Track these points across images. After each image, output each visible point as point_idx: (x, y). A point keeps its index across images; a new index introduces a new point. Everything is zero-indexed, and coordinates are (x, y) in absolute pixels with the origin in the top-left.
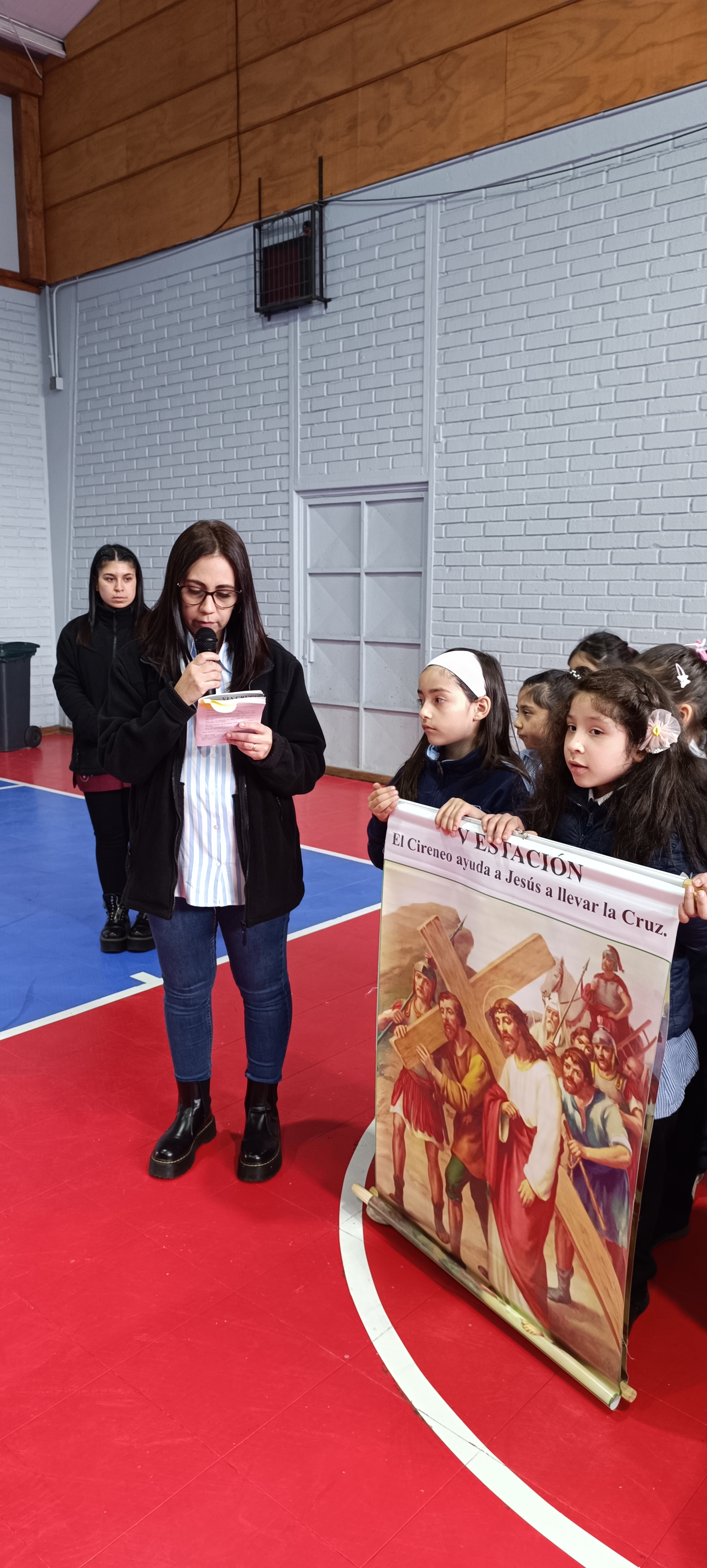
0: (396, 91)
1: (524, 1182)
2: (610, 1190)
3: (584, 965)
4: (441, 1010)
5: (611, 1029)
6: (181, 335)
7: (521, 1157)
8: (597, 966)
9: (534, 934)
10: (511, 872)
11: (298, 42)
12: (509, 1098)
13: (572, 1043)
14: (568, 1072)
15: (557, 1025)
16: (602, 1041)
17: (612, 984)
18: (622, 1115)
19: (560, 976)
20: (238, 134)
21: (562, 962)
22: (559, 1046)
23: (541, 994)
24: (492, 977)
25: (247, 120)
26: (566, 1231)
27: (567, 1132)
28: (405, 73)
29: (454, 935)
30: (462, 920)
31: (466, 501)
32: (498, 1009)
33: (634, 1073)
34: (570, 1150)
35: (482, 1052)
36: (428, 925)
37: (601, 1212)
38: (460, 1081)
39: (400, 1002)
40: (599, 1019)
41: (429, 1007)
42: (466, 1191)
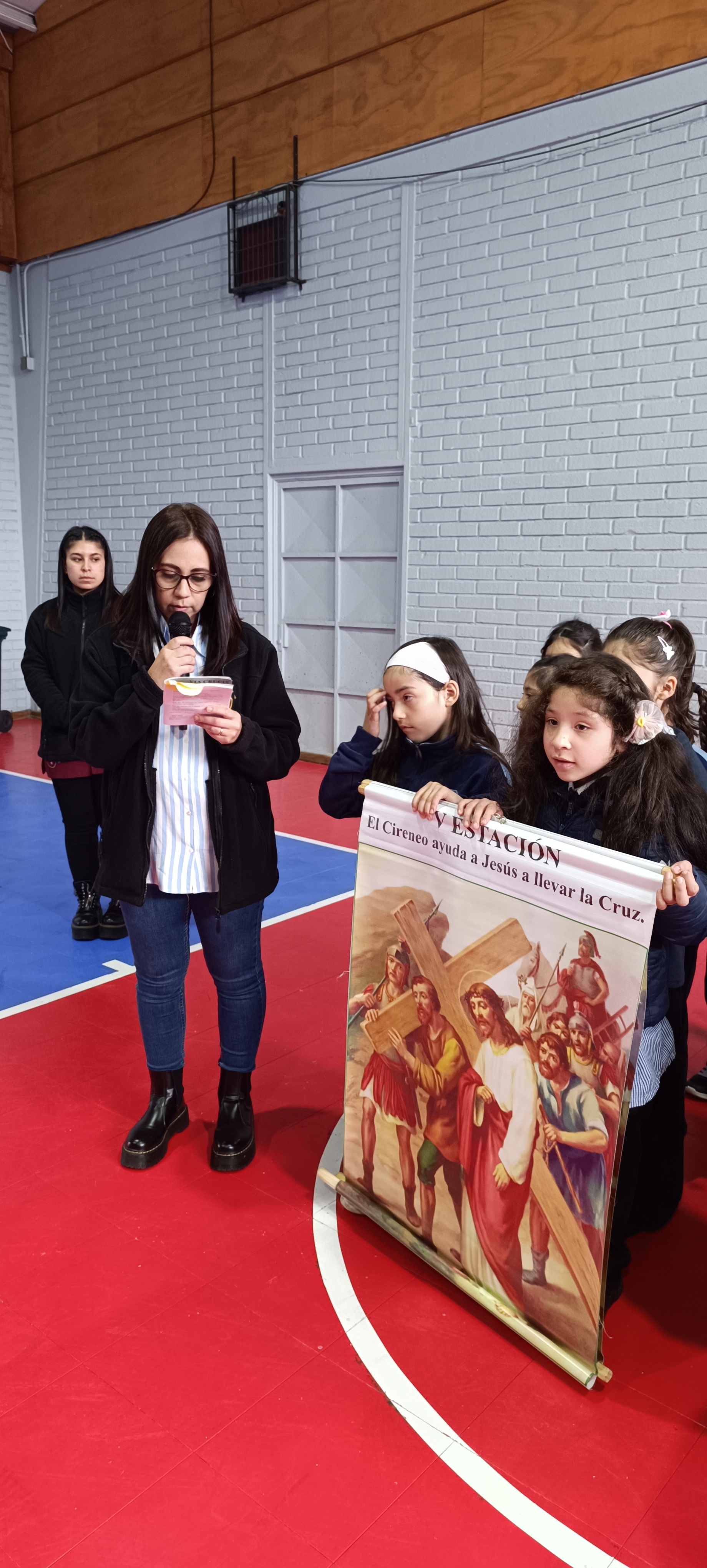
0: (372, 70)
1: (499, 1167)
2: (586, 1173)
3: (561, 950)
4: (414, 994)
5: (587, 1015)
6: (154, 316)
7: (496, 1141)
8: (573, 951)
9: (510, 919)
10: (487, 857)
11: (274, 19)
12: (484, 1082)
13: (548, 1028)
14: (544, 1057)
15: (533, 1009)
16: (578, 1026)
17: (589, 970)
18: (598, 1100)
19: (536, 961)
20: (212, 111)
21: (538, 947)
22: (535, 1031)
23: (517, 979)
24: (468, 961)
25: (221, 97)
26: (541, 1214)
27: (543, 1116)
28: (382, 52)
29: (429, 919)
30: (437, 904)
31: (440, 485)
32: (473, 993)
33: (610, 1058)
34: (546, 1134)
35: (456, 1036)
36: (401, 909)
37: (577, 1195)
38: (434, 1066)
39: (373, 986)
40: (576, 1004)
41: (402, 992)
42: (439, 1175)
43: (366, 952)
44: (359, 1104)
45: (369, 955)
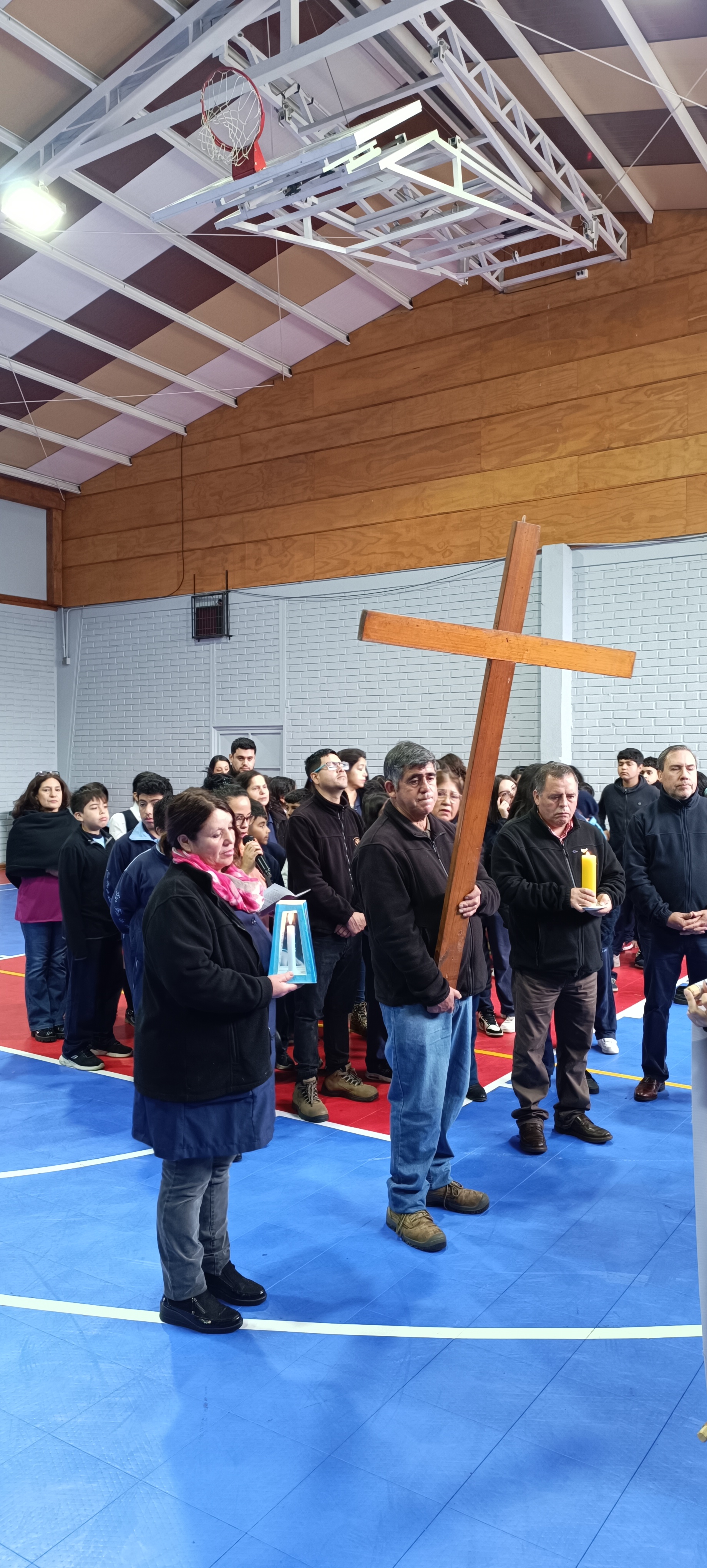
0: (264, 549)
11: (215, 516)
20: (183, 551)
25: (187, 546)
28: (269, 542)
31: (301, 735)
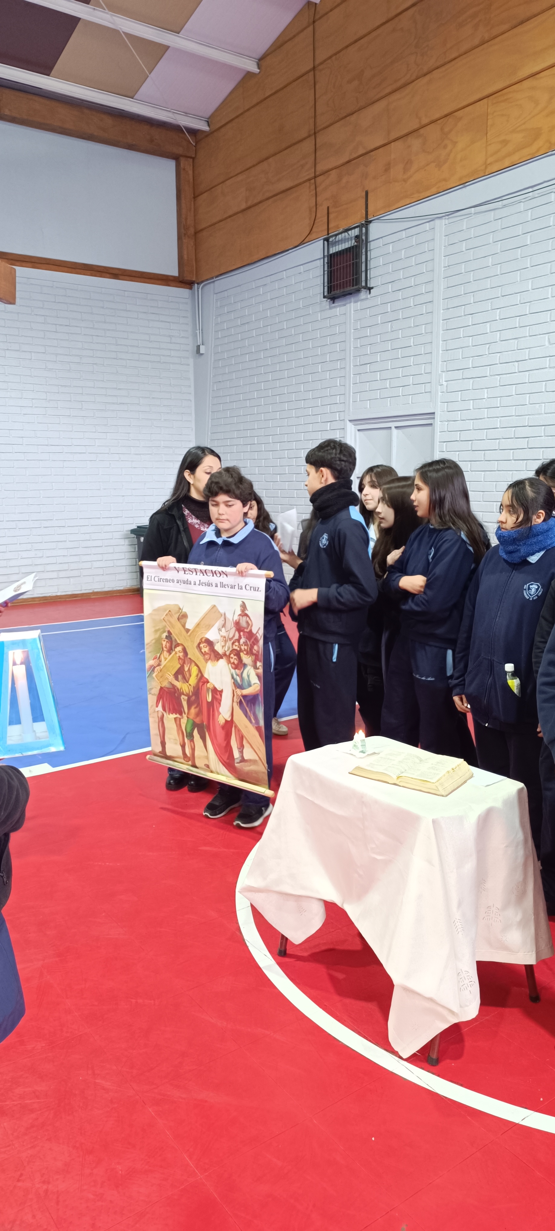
1: (220, 716)
2: (254, 704)
3: (233, 612)
4: (176, 653)
5: (246, 636)
7: (218, 705)
8: (239, 612)
9: (212, 605)
10: (200, 581)
12: (210, 681)
13: (232, 647)
14: (232, 660)
15: (226, 641)
16: (244, 643)
17: (244, 617)
18: (255, 671)
19: (224, 620)
21: (225, 614)
22: (228, 650)
23: (217, 631)
24: (197, 629)
26: (239, 730)
27: (235, 687)
29: (179, 616)
30: (181, 608)
32: (201, 643)
33: (257, 652)
34: (237, 694)
35: (196, 665)
36: (166, 615)
37: (252, 715)
38: (188, 682)
39: (156, 656)
40: (242, 633)
41: (170, 654)
42: (196, 733)
43: (152, 640)
44: (156, 715)
45: (154, 641)
